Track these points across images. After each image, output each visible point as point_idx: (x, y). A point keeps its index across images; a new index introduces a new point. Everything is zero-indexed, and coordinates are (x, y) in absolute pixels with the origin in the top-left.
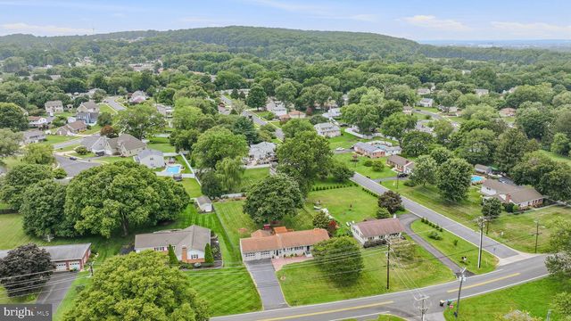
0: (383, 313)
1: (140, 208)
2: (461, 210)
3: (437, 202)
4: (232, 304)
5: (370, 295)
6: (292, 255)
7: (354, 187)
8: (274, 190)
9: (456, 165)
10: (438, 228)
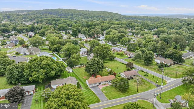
0: (139, 100)
1: (52, 71)
2: (151, 67)
3: (143, 65)
4: (90, 101)
5: (132, 94)
6: (104, 84)
7: (116, 62)
8: (95, 63)
9: (149, 53)
10: (146, 73)
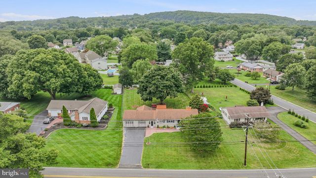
1: (53, 79)
4: (94, 159)
6: (164, 127)
10: (303, 119)
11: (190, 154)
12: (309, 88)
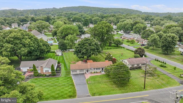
1: (23, 48)
6: (95, 72)
7: (123, 48)
8: (87, 43)
9: (170, 36)
10: (163, 63)
11: (114, 86)
12: (162, 47)
